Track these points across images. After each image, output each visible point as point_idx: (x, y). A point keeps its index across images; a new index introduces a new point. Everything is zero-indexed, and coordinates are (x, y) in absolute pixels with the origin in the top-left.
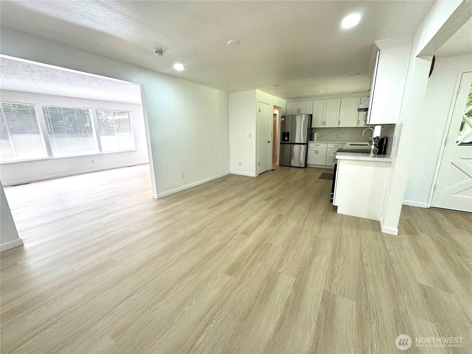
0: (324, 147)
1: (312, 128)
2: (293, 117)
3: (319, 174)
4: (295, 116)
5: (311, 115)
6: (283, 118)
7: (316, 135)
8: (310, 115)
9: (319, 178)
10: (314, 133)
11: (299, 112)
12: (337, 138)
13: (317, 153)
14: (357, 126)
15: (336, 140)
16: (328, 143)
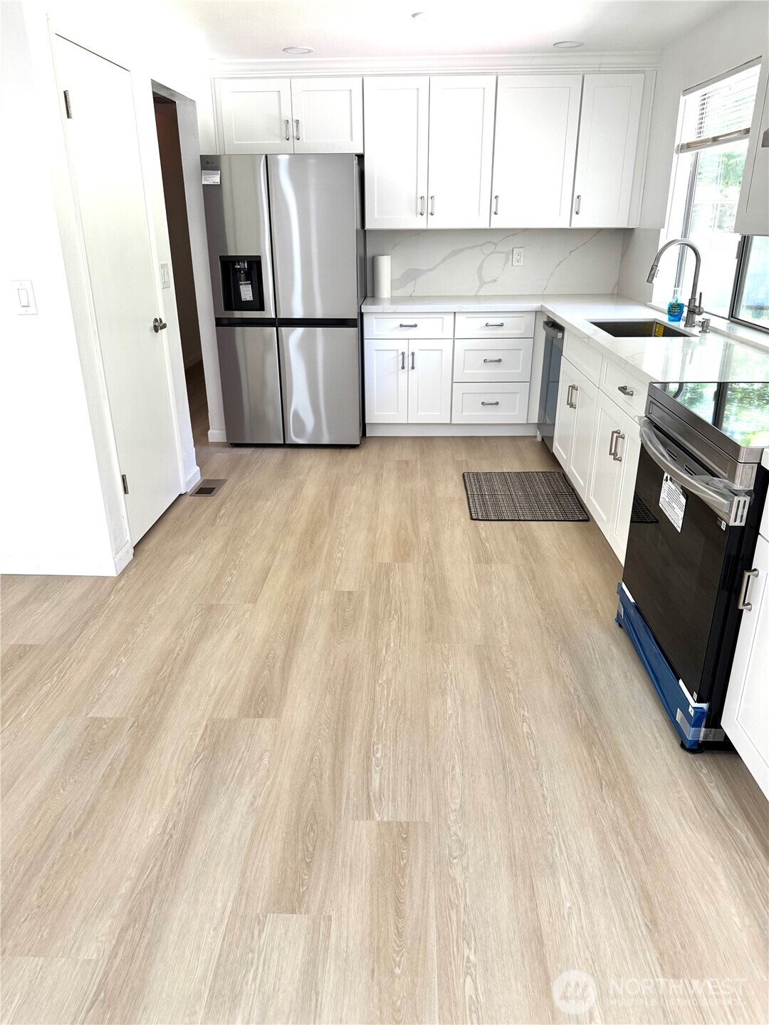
0: (437, 333)
1: (369, 232)
5: (359, 159)
6: (215, 170)
9: (472, 519)
11: (291, 139)
12: (483, 283)
13: (410, 366)
14: (570, 226)
15: (478, 294)
16: (455, 313)
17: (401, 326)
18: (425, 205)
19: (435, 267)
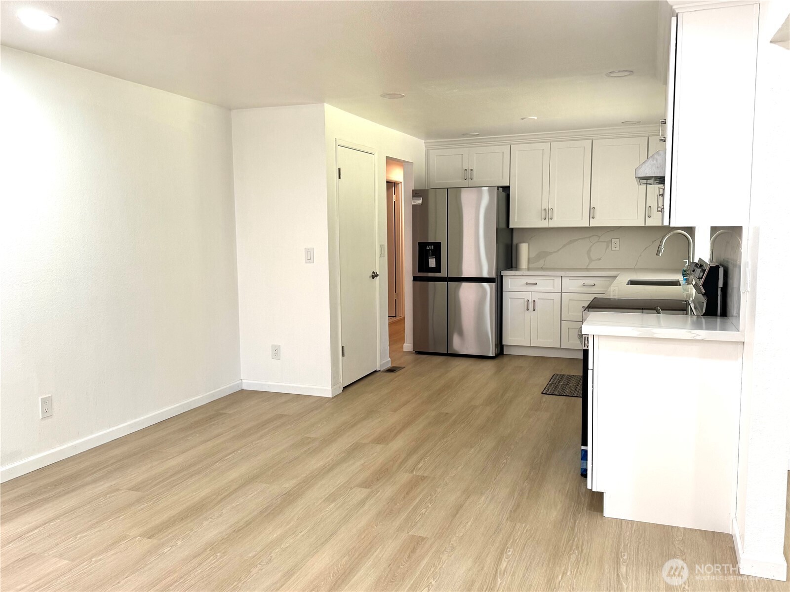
0: (550, 289)
1: (512, 229)
2: (452, 194)
3: (542, 379)
4: (458, 189)
5: (506, 189)
6: (421, 197)
7: (524, 250)
8: (501, 189)
9: (542, 393)
10: (517, 245)
11: (468, 179)
12: (591, 260)
13: (532, 309)
14: (645, 224)
15: (588, 267)
16: (562, 276)
17: (527, 284)
18: (547, 213)
19: (558, 250)
